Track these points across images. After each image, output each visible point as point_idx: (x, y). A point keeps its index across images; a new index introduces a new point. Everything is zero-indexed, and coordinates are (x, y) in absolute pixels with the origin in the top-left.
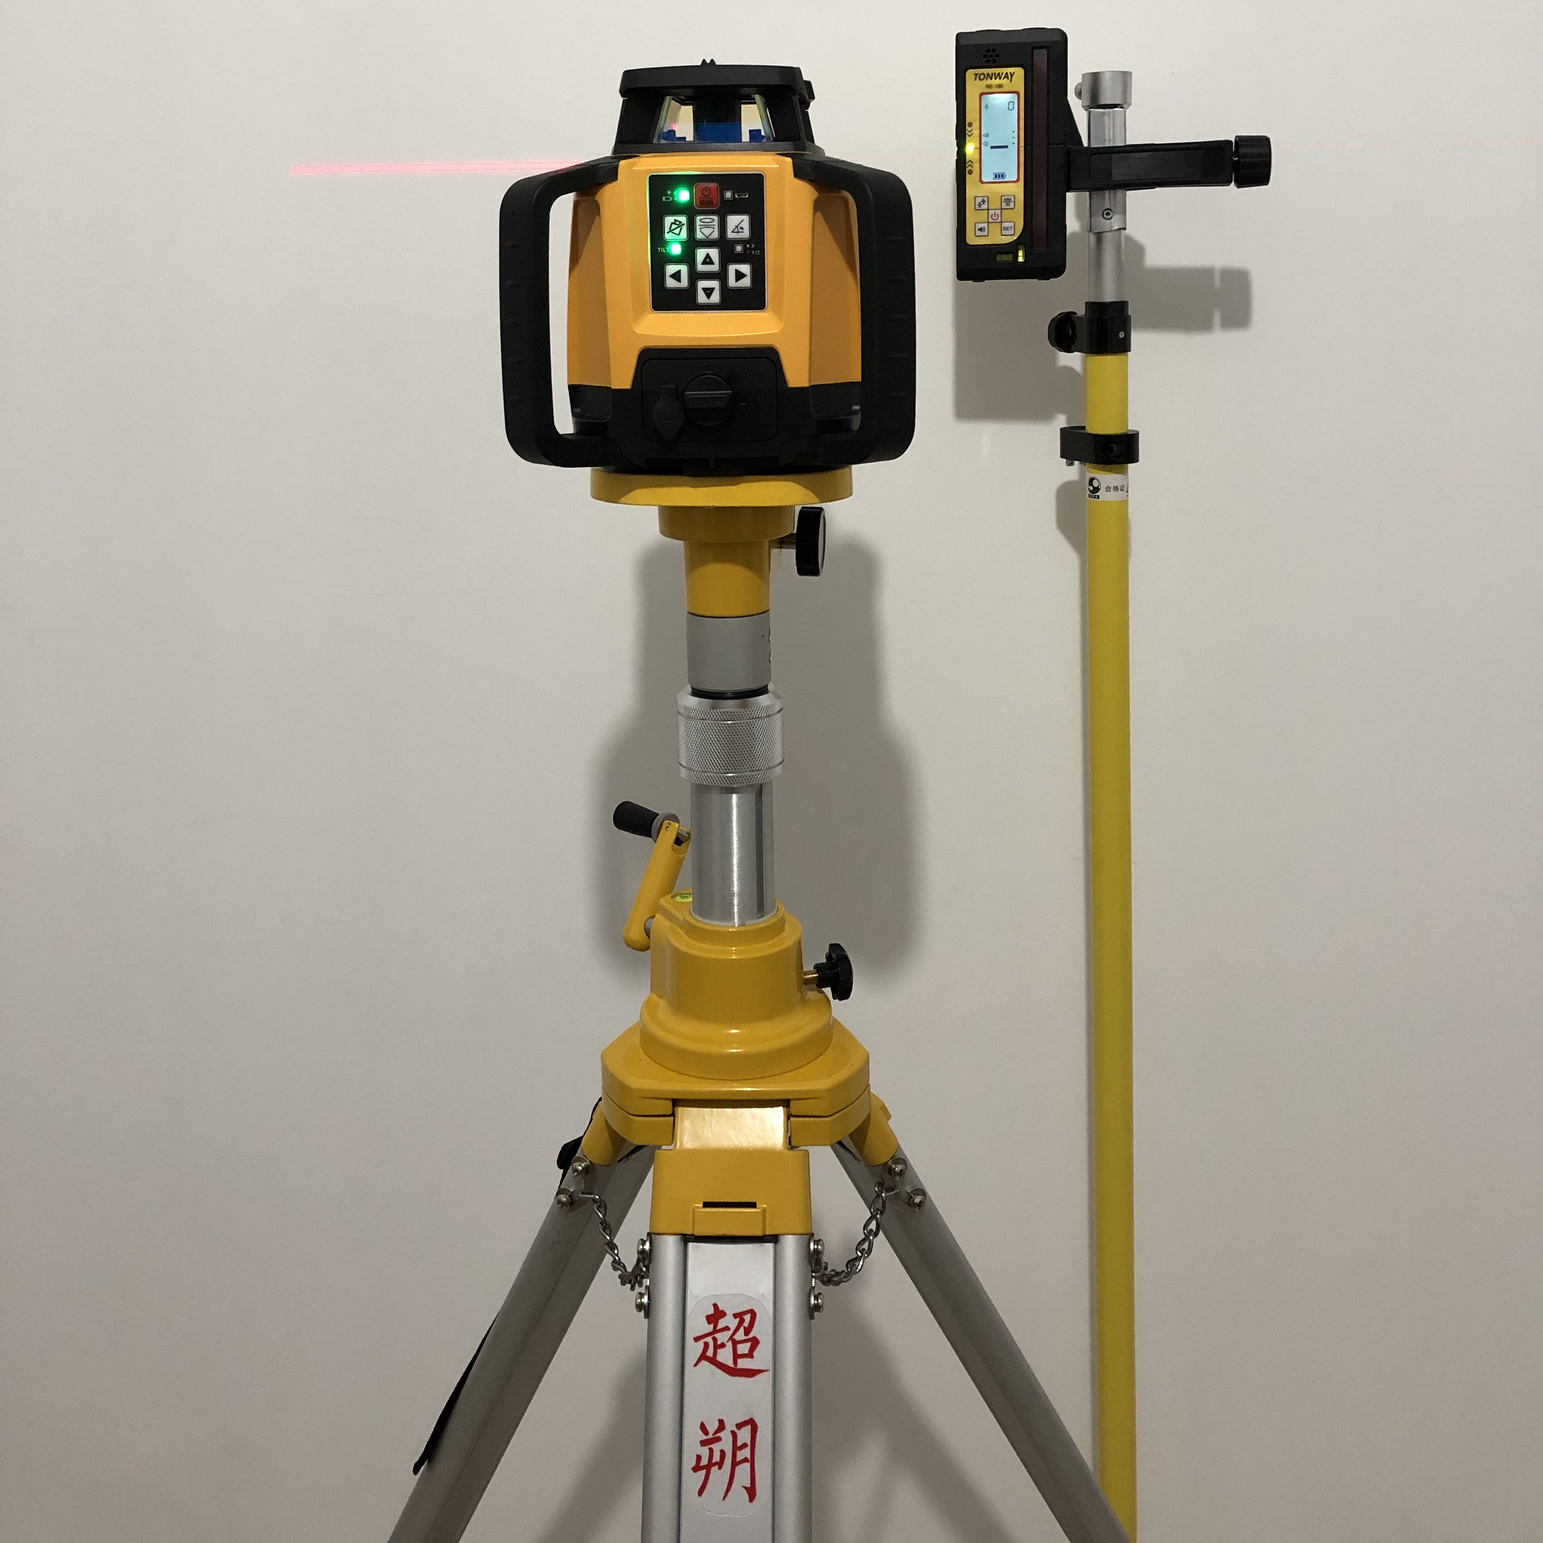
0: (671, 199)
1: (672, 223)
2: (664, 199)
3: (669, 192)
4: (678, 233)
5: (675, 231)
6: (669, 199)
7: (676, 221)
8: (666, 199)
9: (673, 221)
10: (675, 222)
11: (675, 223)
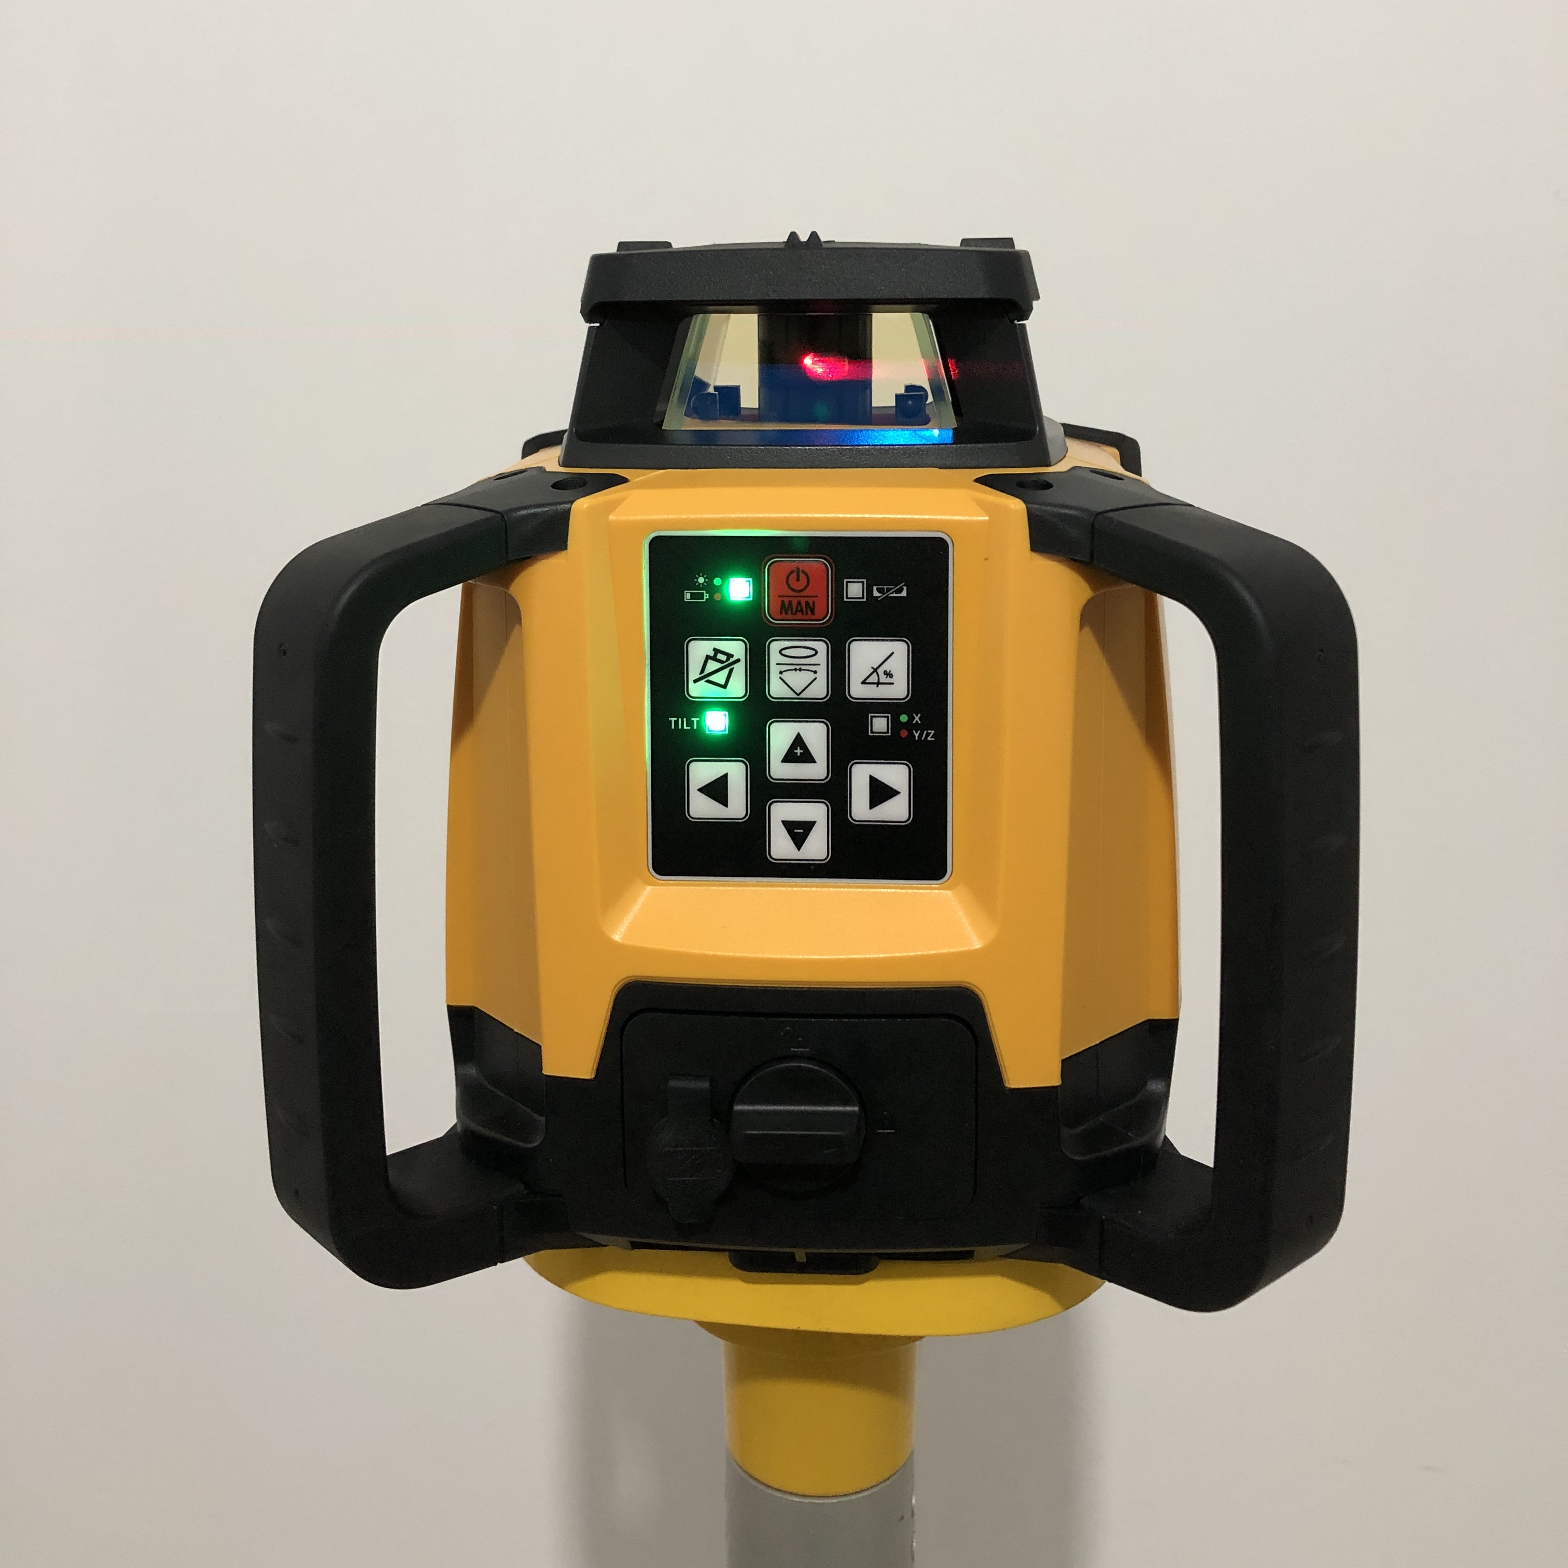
0: (706, 596)
1: (708, 658)
2: (687, 596)
3: (701, 580)
4: (723, 683)
5: (712, 678)
6: (702, 596)
7: (716, 651)
8: (692, 595)
9: (712, 654)
10: (716, 654)
11: (714, 658)
